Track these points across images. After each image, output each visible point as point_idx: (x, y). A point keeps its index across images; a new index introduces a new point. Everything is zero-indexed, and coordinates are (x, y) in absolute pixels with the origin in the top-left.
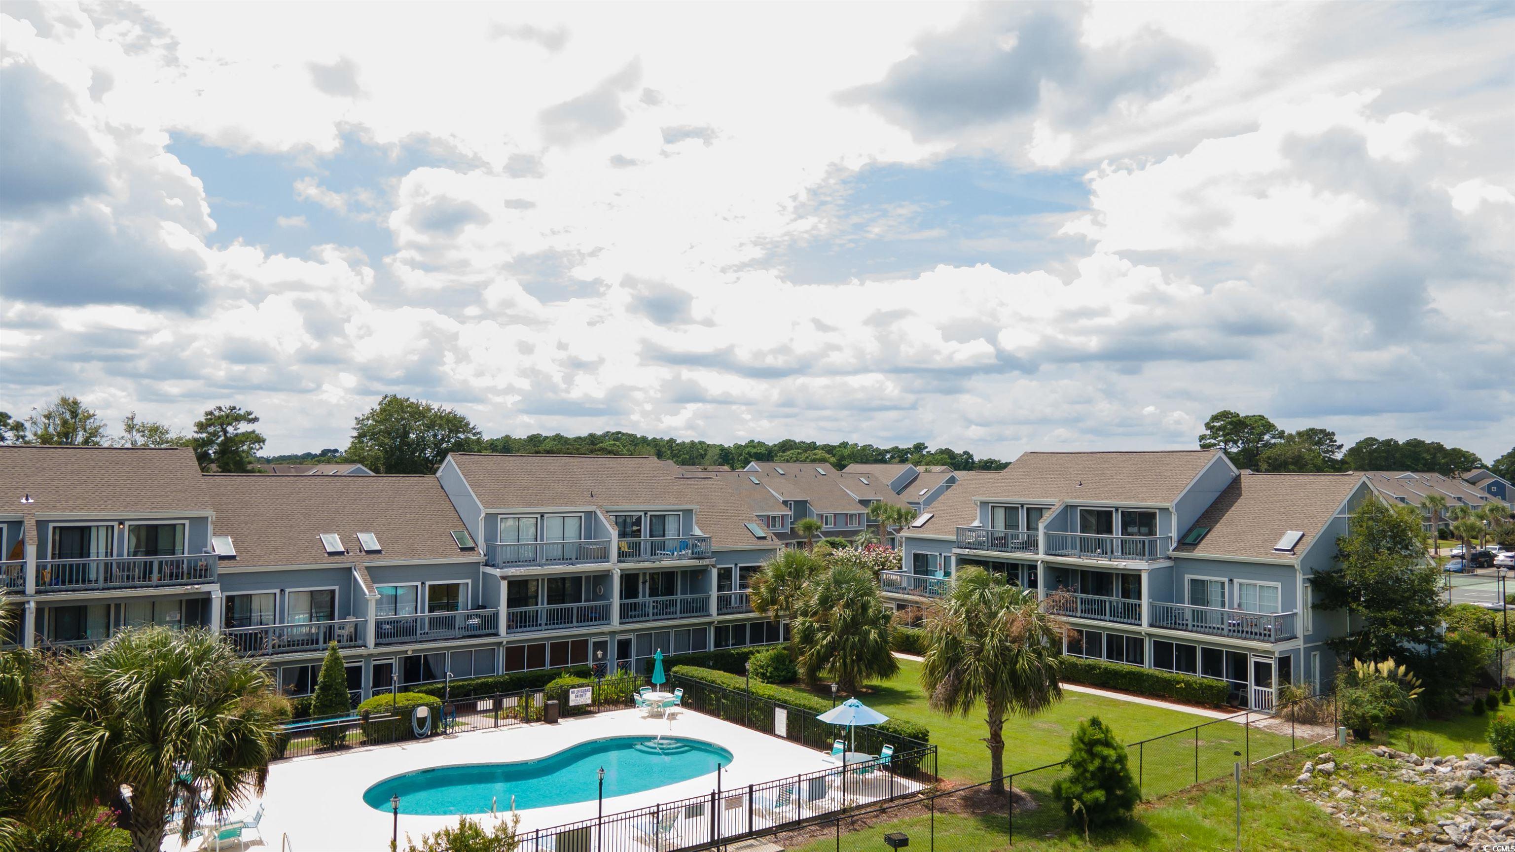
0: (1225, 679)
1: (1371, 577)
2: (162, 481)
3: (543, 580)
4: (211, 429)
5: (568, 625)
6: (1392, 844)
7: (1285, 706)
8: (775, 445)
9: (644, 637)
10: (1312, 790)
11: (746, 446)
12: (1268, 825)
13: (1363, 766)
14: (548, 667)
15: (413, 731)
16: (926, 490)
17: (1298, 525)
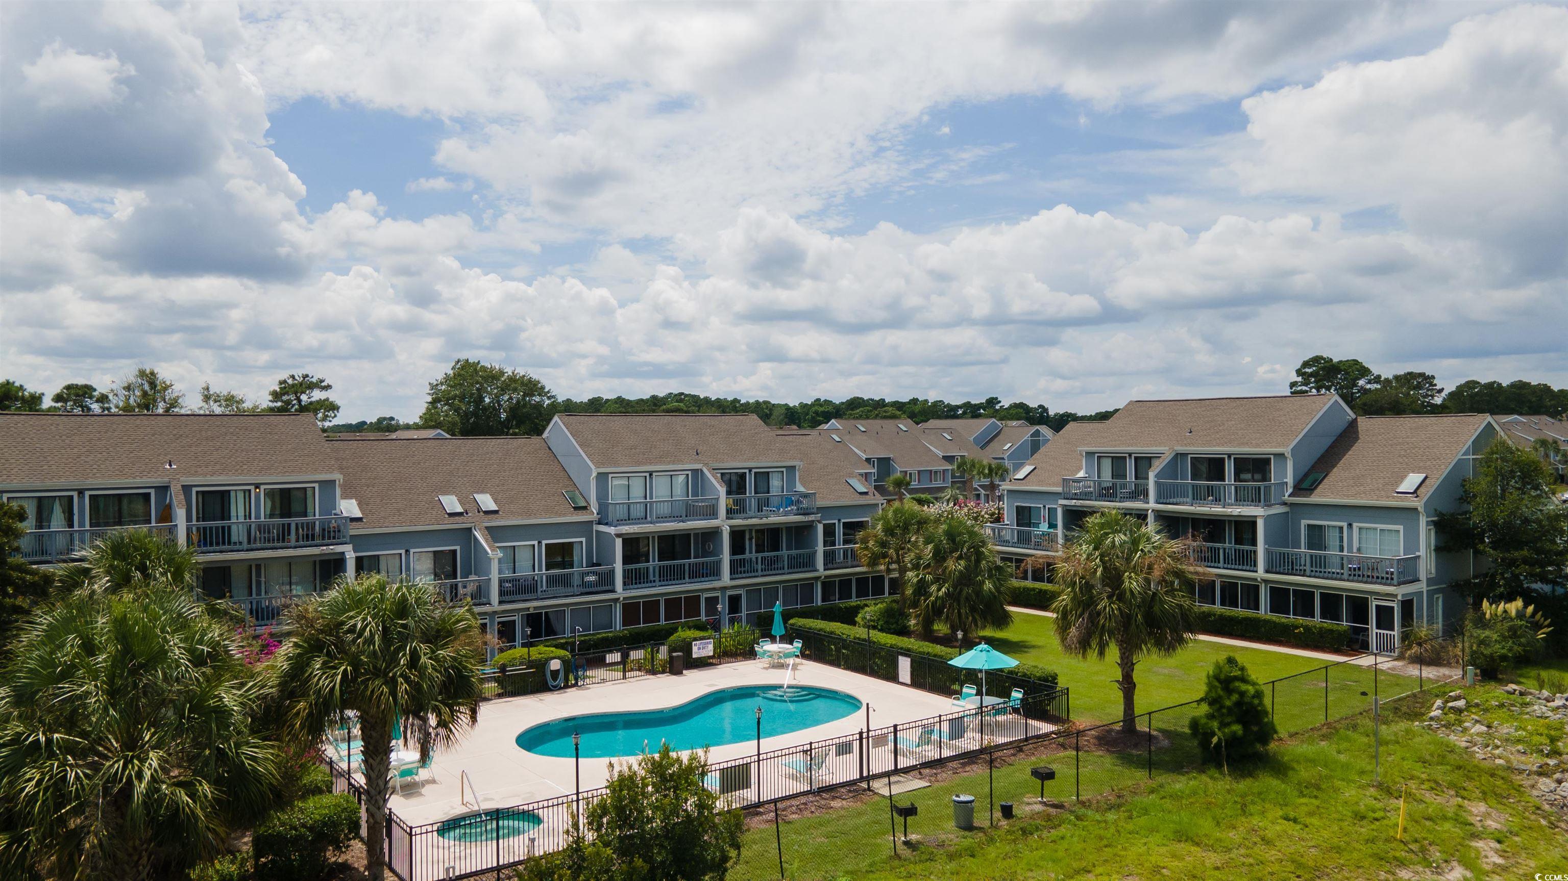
0: (1345, 623)
1: (1500, 517)
2: (290, 446)
3: (653, 537)
4: (285, 398)
5: (680, 582)
6: (1528, 775)
7: (1410, 647)
8: (842, 403)
9: (754, 592)
10: (1444, 726)
11: (813, 405)
12: (1403, 759)
13: (1495, 703)
14: (663, 622)
15: (547, 683)
16: (1009, 445)
17: (1420, 467)
